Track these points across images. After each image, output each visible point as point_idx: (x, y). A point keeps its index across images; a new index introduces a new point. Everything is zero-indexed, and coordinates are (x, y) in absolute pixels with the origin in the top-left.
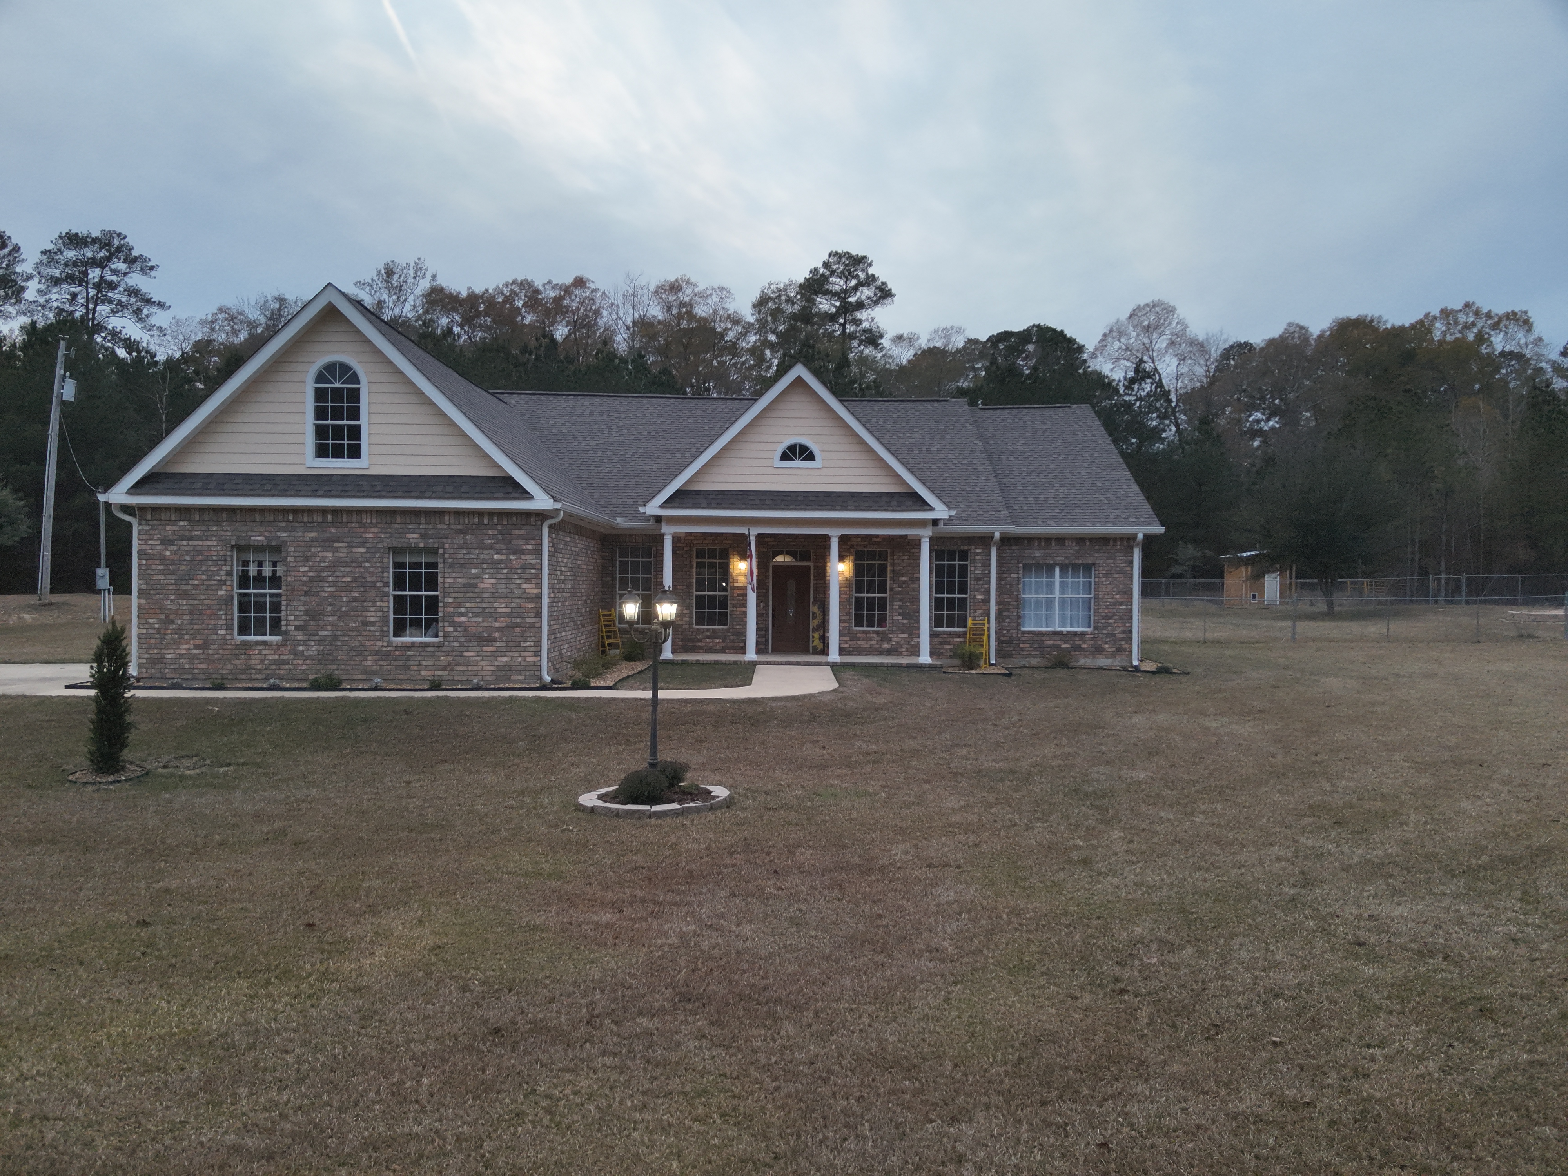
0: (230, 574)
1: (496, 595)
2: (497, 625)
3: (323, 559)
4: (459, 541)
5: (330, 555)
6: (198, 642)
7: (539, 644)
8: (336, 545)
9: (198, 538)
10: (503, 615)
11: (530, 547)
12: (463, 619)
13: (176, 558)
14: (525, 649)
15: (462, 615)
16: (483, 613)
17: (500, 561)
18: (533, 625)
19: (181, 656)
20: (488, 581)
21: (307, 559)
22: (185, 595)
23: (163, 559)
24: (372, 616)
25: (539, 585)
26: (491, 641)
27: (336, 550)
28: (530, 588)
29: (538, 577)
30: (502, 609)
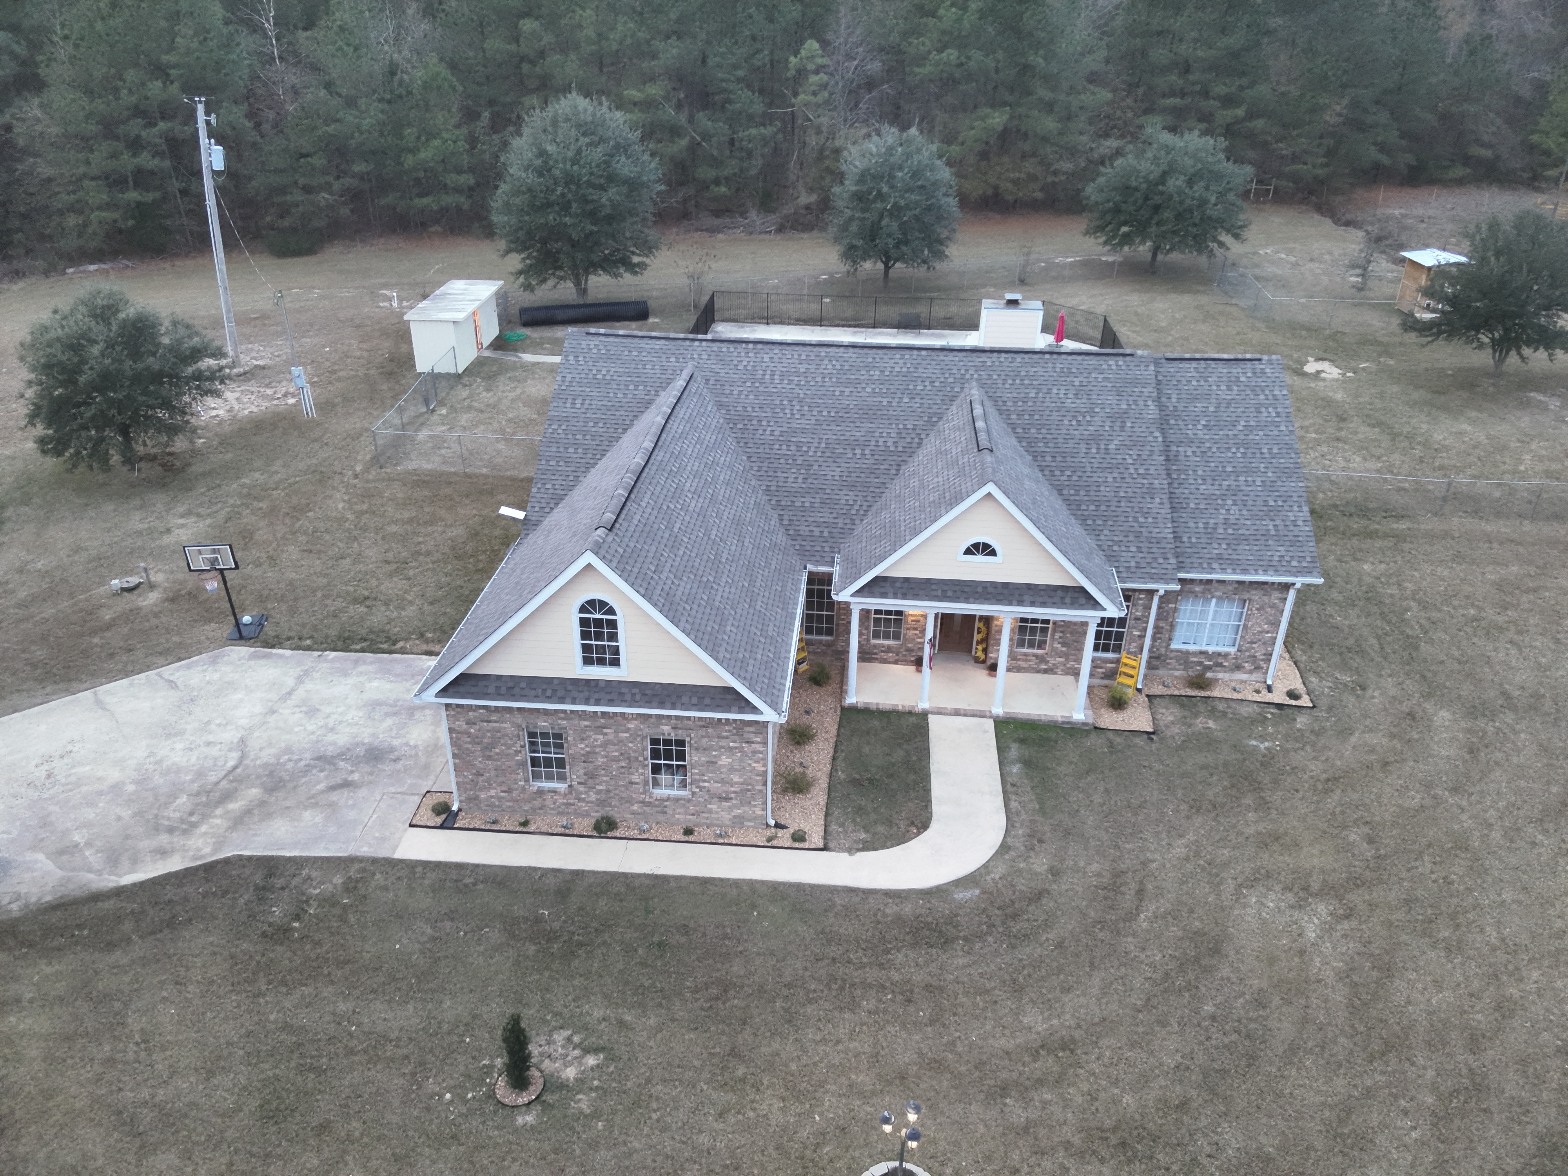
0: (523, 746)
1: (731, 769)
2: (732, 789)
3: (596, 740)
4: (702, 732)
5: (601, 737)
6: (504, 788)
7: (765, 803)
8: (605, 730)
9: (496, 722)
10: (736, 783)
11: (758, 739)
12: (706, 784)
13: (480, 734)
14: (755, 806)
15: (705, 781)
16: (723, 781)
17: (736, 748)
18: (761, 791)
19: (492, 797)
20: (725, 761)
21: (583, 739)
22: (489, 758)
23: (469, 735)
24: (636, 778)
25: (765, 765)
26: (728, 799)
27: (606, 734)
28: (759, 767)
29: (765, 759)
30: (736, 779)
